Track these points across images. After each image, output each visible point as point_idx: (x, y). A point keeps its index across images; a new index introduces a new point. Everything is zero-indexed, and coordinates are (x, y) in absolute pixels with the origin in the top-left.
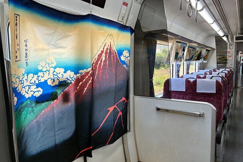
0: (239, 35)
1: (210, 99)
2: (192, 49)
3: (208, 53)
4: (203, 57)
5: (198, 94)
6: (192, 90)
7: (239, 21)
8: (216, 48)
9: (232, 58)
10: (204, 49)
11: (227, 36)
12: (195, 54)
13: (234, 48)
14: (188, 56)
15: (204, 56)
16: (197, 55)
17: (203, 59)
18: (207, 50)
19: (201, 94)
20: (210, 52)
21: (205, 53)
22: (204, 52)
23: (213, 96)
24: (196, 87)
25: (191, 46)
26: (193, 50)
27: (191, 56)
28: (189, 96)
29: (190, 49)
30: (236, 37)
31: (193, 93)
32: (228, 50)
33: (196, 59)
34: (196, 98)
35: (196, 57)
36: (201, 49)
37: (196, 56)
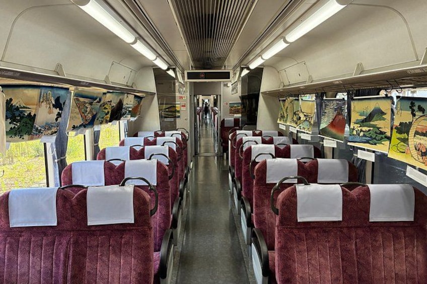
0: (192, 70)
1: (121, 238)
2: (87, 100)
3: (139, 103)
4: (130, 111)
5: (93, 229)
6: (74, 219)
7: (186, 44)
8: (156, 92)
9: (187, 109)
10: (129, 95)
11: (174, 70)
12: (105, 108)
13: (188, 91)
14: (79, 119)
15: (130, 109)
16: (110, 111)
17: (130, 116)
18: (136, 96)
19: (101, 228)
20: (143, 100)
21: (132, 103)
22: (129, 101)
23: (130, 230)
24: (86, 212)
25: (84, 94)
26: (91, 104)
27: (90, 116)
28: (68, 238)
29: (82, 99)
30: (188, 73)
31: (78, 228)
32: (177, 94)
33: (108, 119)
34: (88, 240)
35: (109, 116)
36: (121, 97)
37: (108, 112)
